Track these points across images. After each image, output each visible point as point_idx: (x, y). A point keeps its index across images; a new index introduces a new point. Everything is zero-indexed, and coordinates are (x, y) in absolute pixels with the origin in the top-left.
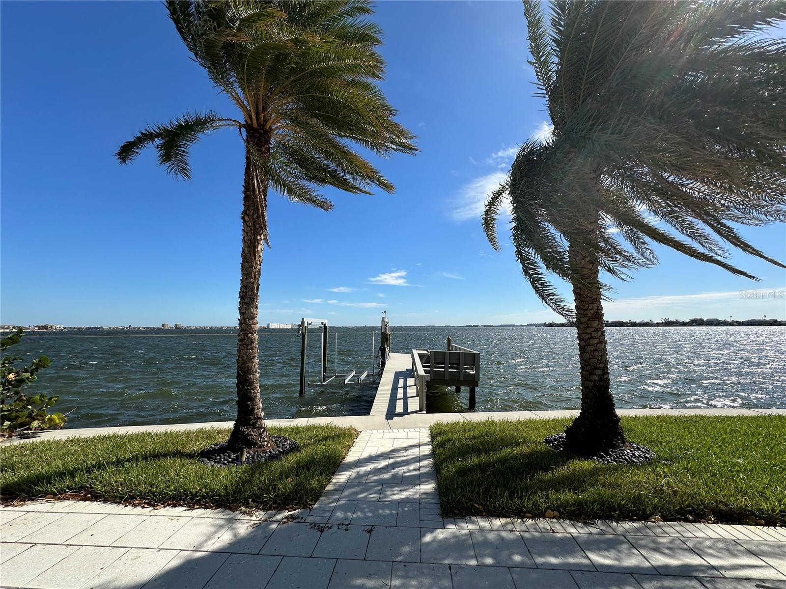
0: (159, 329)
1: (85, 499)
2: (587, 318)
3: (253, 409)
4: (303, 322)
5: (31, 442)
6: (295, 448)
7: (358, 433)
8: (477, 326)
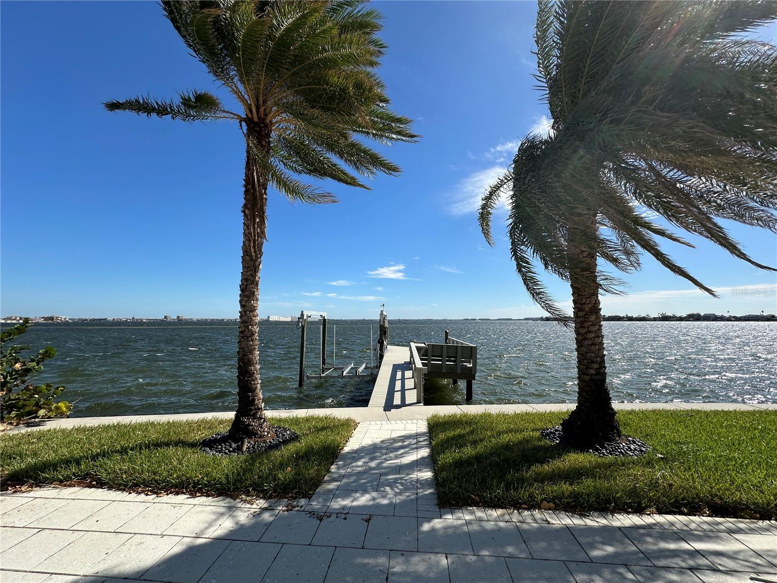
0: (162, 321)
1: (90, 486)
2: (584, 313)
3: (254, 400)
4: (302, 315)
5: (38, 430)
6: (295, 438)
7: (356, 425)
8: (475, 320)
